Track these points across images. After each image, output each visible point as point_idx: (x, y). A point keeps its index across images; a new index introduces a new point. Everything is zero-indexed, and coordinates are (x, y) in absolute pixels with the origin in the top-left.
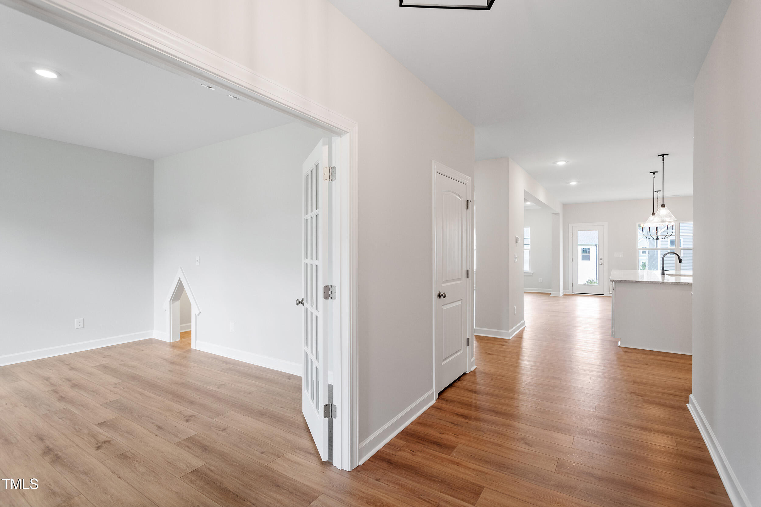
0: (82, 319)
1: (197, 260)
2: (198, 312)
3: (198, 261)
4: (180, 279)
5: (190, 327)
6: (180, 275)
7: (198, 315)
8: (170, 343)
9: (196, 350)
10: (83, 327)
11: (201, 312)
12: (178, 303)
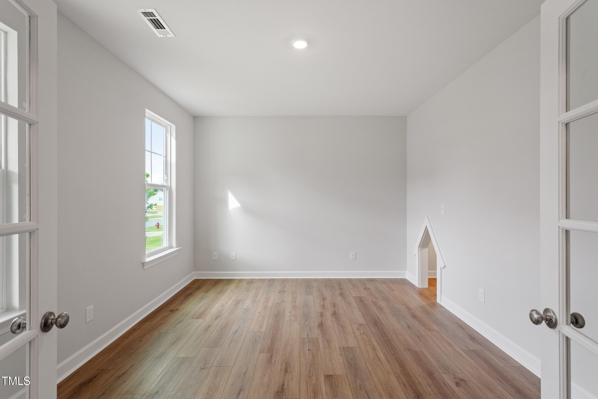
0: (355, 253)
1: (442, 209)
2: (443, 265)
3: (444, 210)
4: (426, 227)
5: (435, 274)
6: (426, 223)
7: (444, 268)
8: (419, 288)
9: (441, 306)
10: (355, 259)
11: (446, 266)
12: (426, 250)
